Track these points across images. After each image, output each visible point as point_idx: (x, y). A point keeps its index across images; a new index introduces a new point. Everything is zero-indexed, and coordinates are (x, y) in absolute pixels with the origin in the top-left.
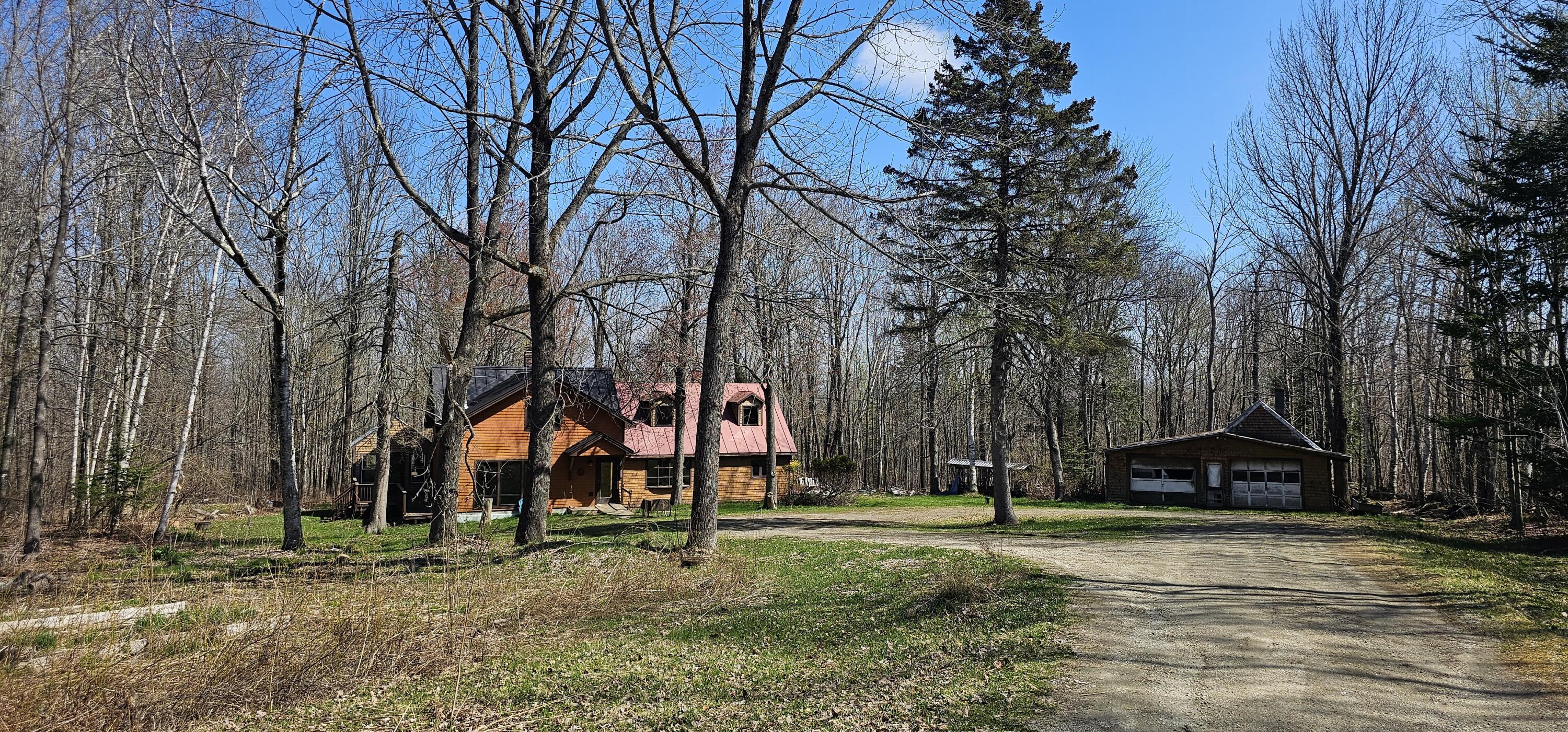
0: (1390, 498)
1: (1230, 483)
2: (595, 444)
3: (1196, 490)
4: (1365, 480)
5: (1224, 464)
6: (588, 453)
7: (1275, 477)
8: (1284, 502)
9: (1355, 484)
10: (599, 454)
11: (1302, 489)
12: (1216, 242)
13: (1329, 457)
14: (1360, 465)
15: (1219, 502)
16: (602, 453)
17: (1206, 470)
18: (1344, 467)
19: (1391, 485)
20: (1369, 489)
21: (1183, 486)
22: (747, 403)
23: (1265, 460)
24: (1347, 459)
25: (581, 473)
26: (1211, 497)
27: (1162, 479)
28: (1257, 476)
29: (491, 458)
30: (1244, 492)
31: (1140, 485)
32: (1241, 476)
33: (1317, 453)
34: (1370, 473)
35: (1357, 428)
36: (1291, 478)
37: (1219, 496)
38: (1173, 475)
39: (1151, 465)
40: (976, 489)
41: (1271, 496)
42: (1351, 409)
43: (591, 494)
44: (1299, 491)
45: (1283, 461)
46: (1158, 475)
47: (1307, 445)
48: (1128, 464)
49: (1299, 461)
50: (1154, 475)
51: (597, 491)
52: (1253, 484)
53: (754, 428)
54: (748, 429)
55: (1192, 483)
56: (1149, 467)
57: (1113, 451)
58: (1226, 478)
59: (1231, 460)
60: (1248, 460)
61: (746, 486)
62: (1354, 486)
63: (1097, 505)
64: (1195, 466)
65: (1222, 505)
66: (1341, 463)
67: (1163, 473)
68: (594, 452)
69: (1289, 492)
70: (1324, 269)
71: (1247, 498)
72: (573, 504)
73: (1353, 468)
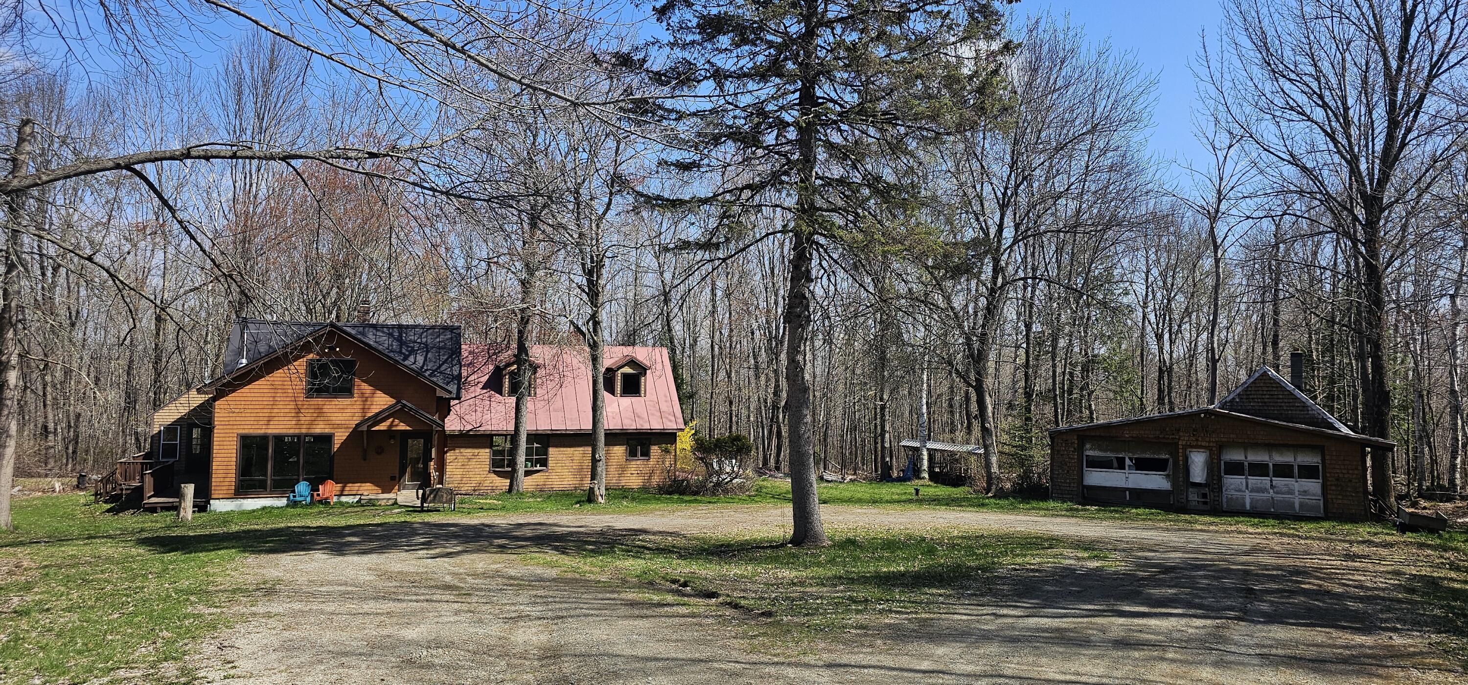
0: (1450, 499)
1: (1220, 479)
2: (393, 415)
3: (1173, 485)
4: (1414, 472)
5: (1211, 450)
6: (383, 427)
7: (1283, 471)
8: (1297, 506)
9: (1401, 477)
10: (399, 428)
11: (1324, 487)
12: (1221, 179)
13: (1364, 444)
14: (1407, 454)
15: (1205, 503)
16: (402, 427)
17: (1186, 459)
18: (1385, 458)
19: (1452, 481)
20: (1420, 485)
21: (1156, 481)
22: (627, 370)
23: (1270, 447)
24: (1391, 448)
25: (380, 451)
26: (1193, 497)
27: (1127, 471)
28: (1259, 469)
29: (263, 431)
30: (1240, 491)
31: (1096, 478)
32: (1236, 469)
33: (1346, 438)
34: (1422, 465)
35: (1404, 408)
36: (1308, 472)
37: (1204, 496)
38: (1142, 465)
39: (1112, 451)
40: (926, 476)
41: (1279, 497)
42: (1395, 384)
43: (393, 478)
44: (1319, 492)
45: (1296, 448)
46: (1121, 466)
47: (1332, 427)
48: (1081, 449)
49: (1320, 450)
50: (1115, 464)
51: (402, 473)
52: (1254, 480)
53: (634, 399)
54: (627, 401)
55: (1167, 476)
56: (1109, 454)
57: (1060, 433)
58: (1214, 470)
59: (1221, 447)
60: (1246, 446)
61: (622, 469)
62: (1398, 480)
63: (1034, 504)
64: (1171, 454)
65: (1208, 507)
66: (1382, 452)
67: (1128, 462)
68: (391, 425)
69: (1305, 492)
70: (1358, 190)
71: (1244, 499)
72: (368, 490)
73: (1400, 457)
